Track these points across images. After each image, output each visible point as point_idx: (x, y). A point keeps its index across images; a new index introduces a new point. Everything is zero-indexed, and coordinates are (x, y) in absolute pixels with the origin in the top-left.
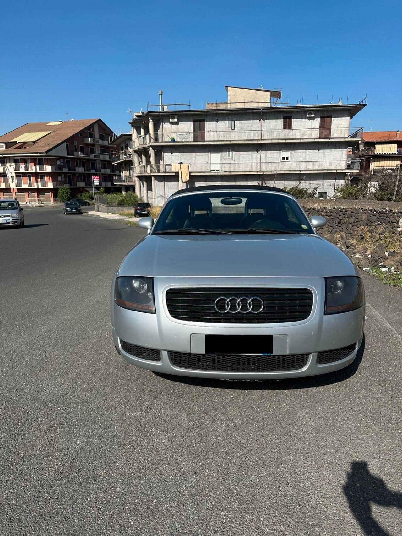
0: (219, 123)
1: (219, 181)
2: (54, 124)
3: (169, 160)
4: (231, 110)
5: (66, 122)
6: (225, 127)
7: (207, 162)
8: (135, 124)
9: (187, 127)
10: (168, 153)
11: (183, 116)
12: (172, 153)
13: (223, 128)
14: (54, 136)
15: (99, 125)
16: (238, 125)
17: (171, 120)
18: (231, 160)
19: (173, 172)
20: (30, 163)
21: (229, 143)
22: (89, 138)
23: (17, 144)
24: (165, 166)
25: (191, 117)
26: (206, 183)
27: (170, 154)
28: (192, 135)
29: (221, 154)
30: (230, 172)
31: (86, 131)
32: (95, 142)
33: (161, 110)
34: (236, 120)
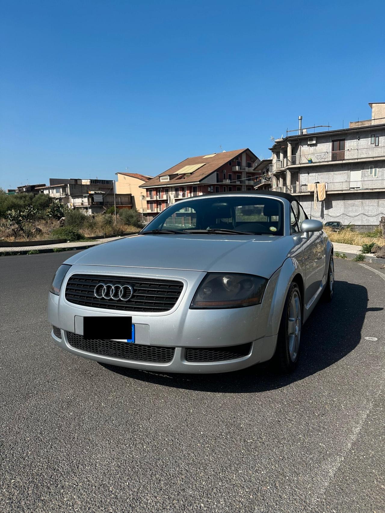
0: (361, 141)
1: (359, 199)
2: (208, 157)
3: (305, 180)
4: (374, 127)
5: (219, 154)
6: (368, 144)
7: (346, 180)
8: (275, 150)
9: (326, 147)
10: (304, 174)
11: (321, 138)
12: (309, 174)
13: (365, 146)
14: (208, 167)
15: (247, 154)
16: (383, 141)
17: (309, 143)
18: (374, 177)
19: (309, 192)
20: (187, 190)
21: (371, 159)
22: (237, 167)
23: (178, 175)
24: (301, 186)
25: (331, 138)
26: (344, 201)
27: (307, 175)
28: (331, 155)
29: (363, 171)
30: (372, 189)
31: (235, 161)
32: (242, 170)
33: (300, 134)
34: (381, 136)
